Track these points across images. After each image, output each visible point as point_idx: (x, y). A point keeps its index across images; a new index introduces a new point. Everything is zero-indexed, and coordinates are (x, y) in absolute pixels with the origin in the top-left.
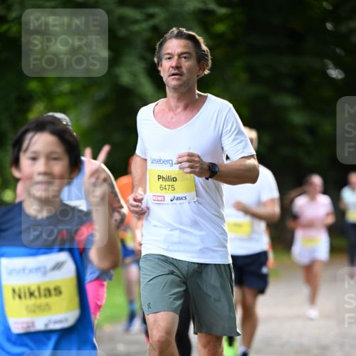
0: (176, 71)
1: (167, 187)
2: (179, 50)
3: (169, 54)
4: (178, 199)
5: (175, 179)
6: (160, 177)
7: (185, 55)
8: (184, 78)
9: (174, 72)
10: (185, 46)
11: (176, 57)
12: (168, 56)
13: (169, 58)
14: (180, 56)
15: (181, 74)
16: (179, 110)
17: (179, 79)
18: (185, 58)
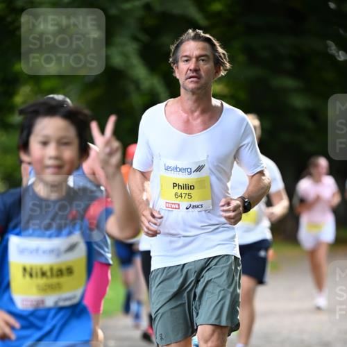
0: (194, 74)
1: (183, 195)
2: (197, 53)
3: (186, 56)
4: (194, 207)
5: (192, 187)
6: (175, 185)
7: (203, 58)
8: (203, 81)
9: (191, 74)
10: (203, 49)
11: (194, 60)
12: (186, 59)
13: (187, 61)
14: (198, 58)
15: (199, 77)
16: (196, 114)
17: (197, 82)
18: (203, 60)
